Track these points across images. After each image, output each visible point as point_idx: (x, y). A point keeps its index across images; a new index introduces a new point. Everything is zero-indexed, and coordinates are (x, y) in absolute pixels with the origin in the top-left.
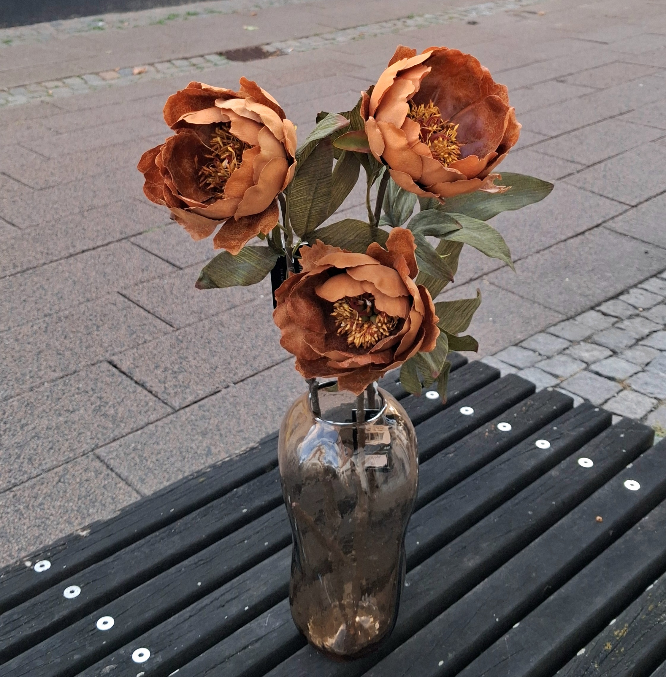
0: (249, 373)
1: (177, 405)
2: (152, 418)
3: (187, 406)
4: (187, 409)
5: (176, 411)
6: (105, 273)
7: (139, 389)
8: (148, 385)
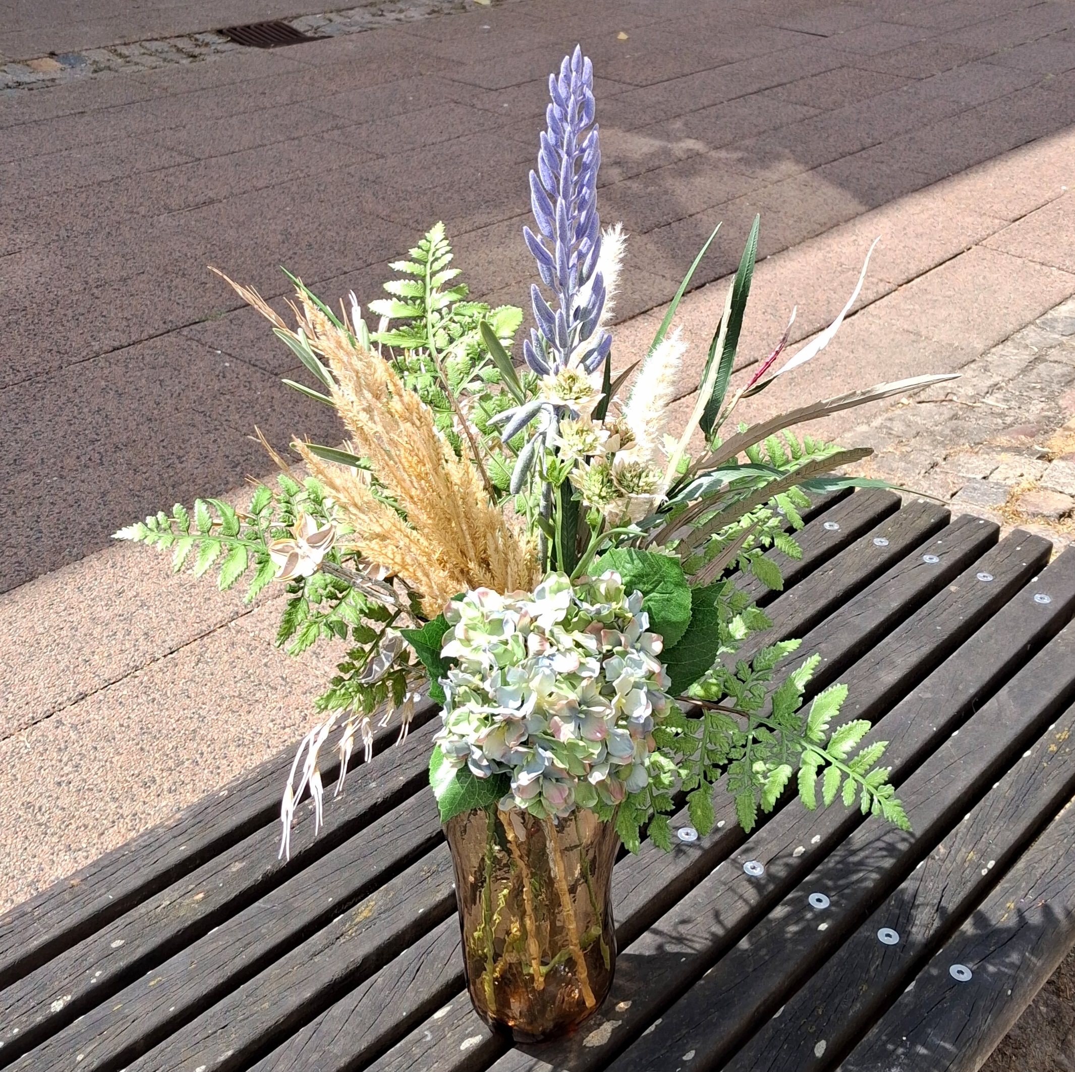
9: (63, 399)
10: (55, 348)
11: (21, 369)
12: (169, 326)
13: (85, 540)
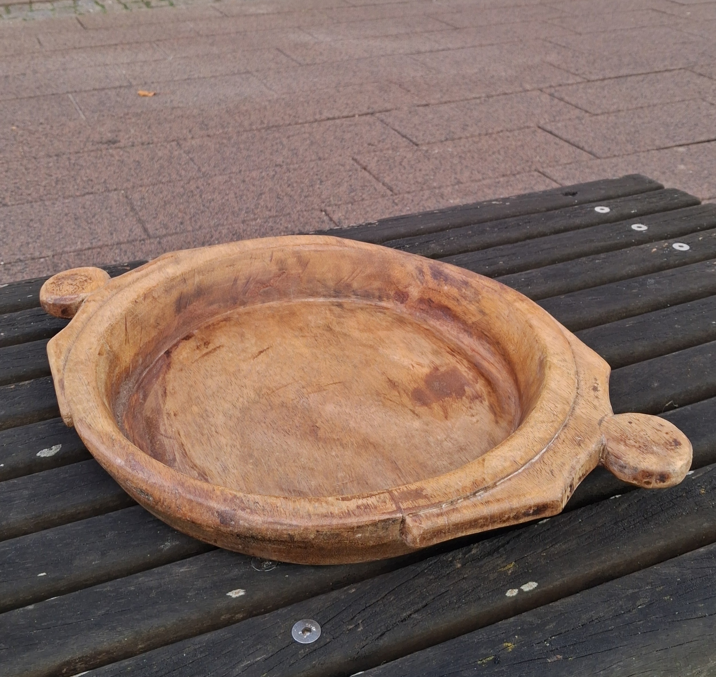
6: (343, 139)
9: (278, 141)
10: (294, 114)
12: (370, 111)
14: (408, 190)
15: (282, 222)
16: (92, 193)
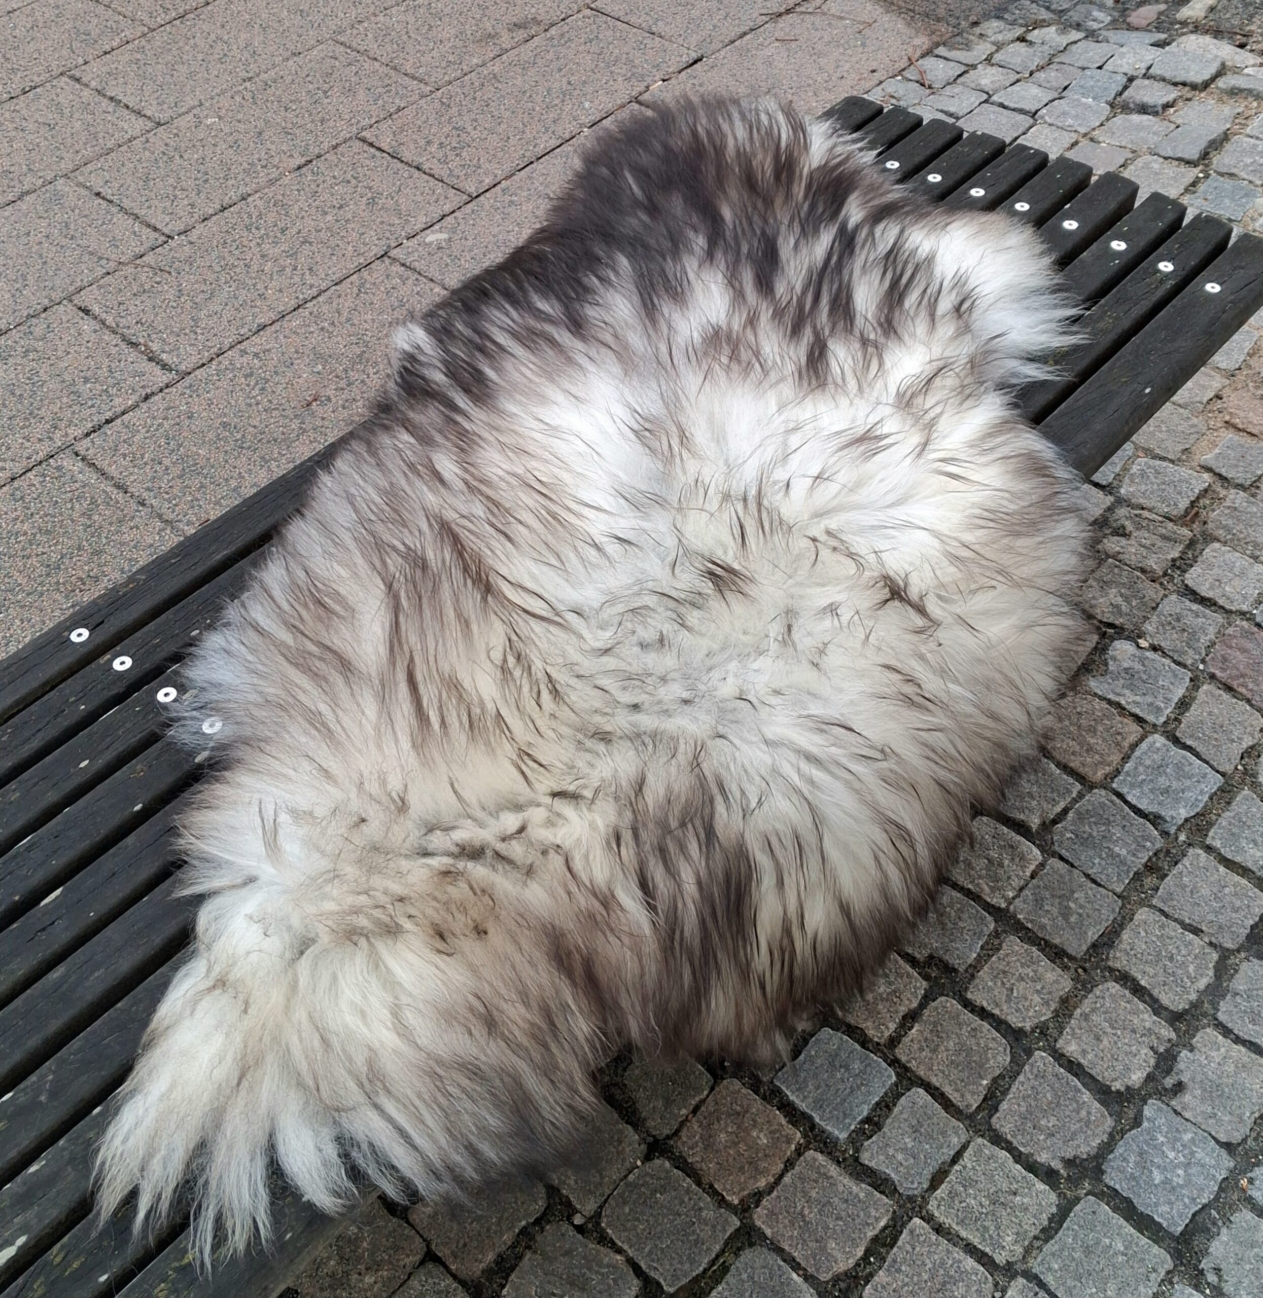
0: (554, 143)
1: (472, 190)
2: (447, 208)
3: (487, 191)
4: (487, 195)
5: (472, 199)
7: (417, 173)
8: (425, 167)
11: (170, 7)
13: (247, 179)
14: (447, 78)
15: (323, 169)
16: (28, 193)
